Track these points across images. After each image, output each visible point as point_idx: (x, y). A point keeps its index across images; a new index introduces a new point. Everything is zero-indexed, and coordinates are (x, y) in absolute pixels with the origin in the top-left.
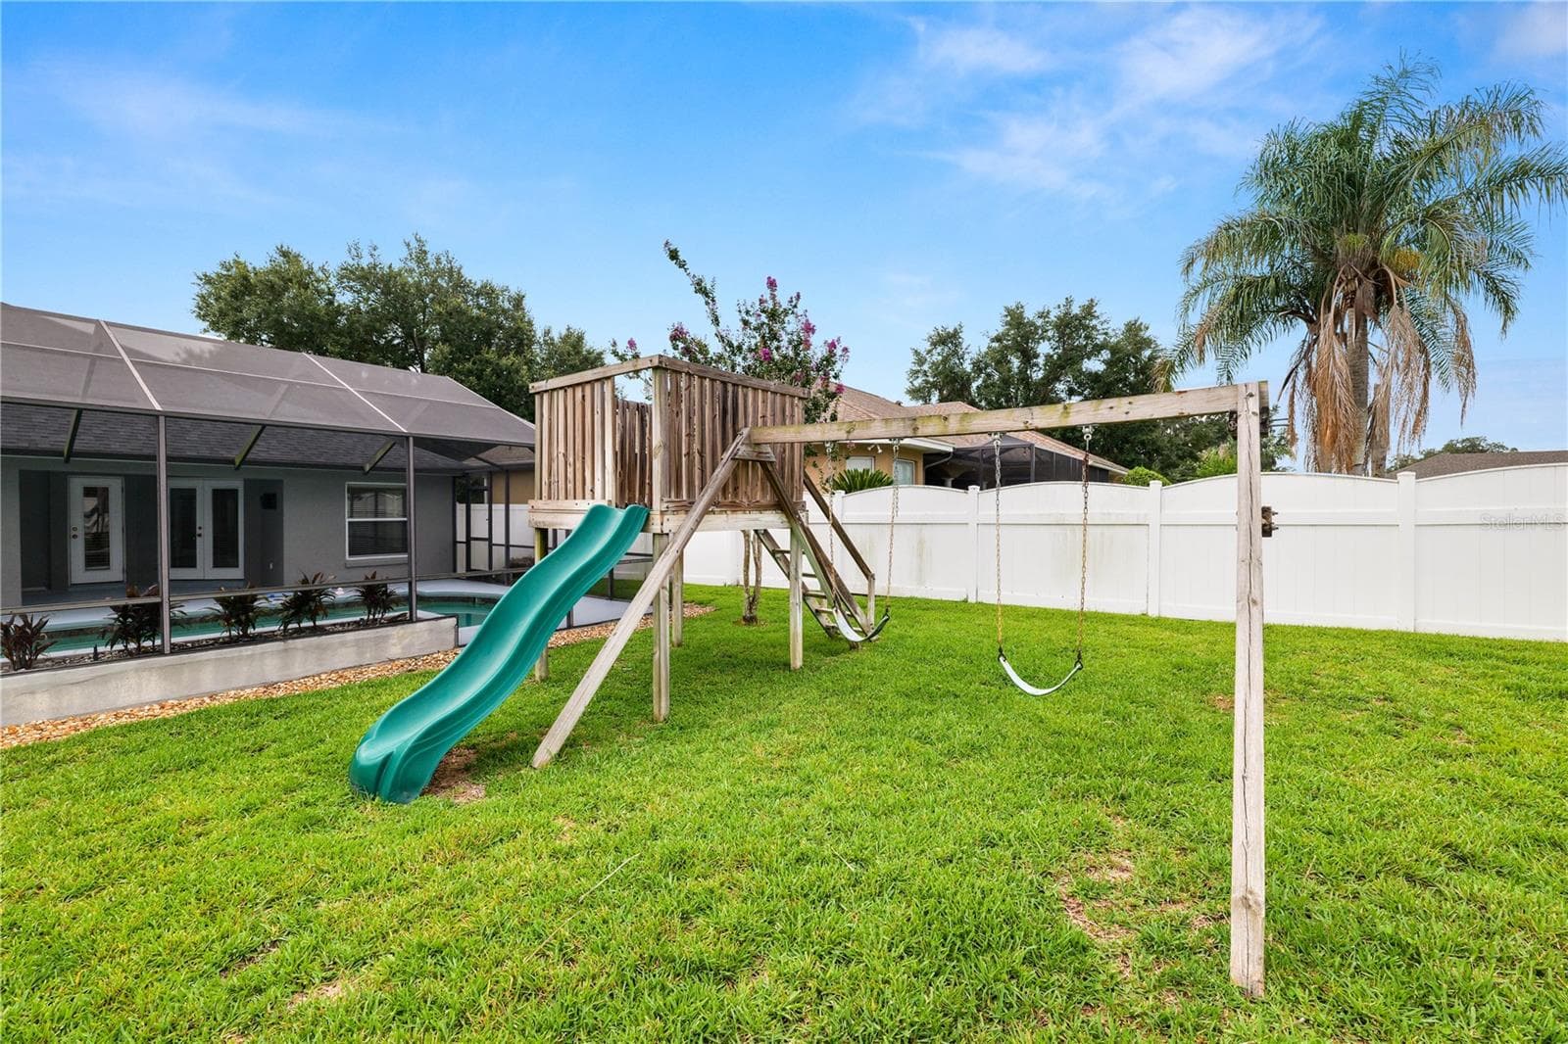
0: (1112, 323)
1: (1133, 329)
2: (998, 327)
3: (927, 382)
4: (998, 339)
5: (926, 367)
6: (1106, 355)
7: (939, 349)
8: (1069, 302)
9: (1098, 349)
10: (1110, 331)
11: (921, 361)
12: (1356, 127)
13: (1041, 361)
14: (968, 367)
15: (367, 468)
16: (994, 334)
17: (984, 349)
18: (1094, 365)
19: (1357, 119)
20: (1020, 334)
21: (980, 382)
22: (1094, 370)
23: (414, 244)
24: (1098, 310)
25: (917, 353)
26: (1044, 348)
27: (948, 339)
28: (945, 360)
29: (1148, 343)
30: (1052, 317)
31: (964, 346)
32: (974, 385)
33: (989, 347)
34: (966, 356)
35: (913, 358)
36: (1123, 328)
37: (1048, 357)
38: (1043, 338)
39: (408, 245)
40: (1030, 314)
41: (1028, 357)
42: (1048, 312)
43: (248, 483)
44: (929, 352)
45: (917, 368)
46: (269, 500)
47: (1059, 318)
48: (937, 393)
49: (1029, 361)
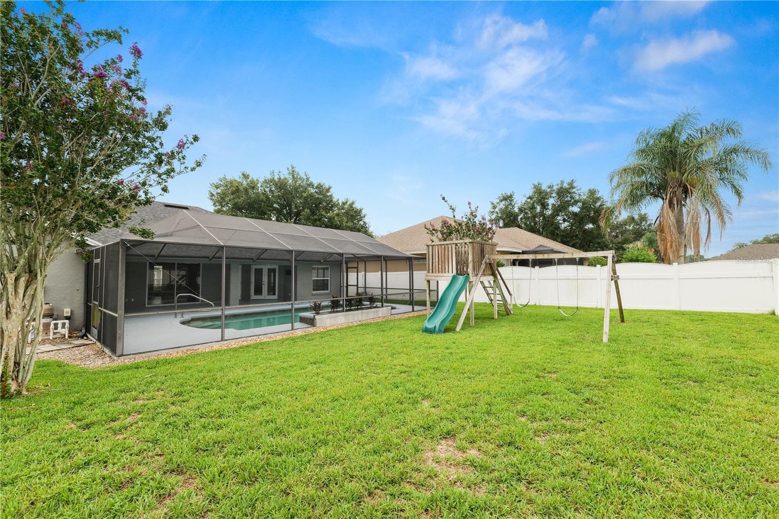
0: (582, 190)
1: (592, 192)
2: (530, 192)
3: (498, 216)
4: (530, 198)
5: (497, 210)
6: (580, 204)
7: (503, 202)
8: (562, 182)
9: (576, 202)
10: (581, 194)
11: (495, 207)
12: (673, 131)
13: (550, 207)
14: (516, 210)
15: (322, 261)
16: (528, 196)
17: (524, 202)
18: (575, 209)
19: (674, 129)
20: (541, 196)
21: (522, 215)
22: (575, 211)
23: (291, 168)
24: (575, 185)
25: (493, 204)
26: (551, 201)
27: (508, 198)
28: (506, 207)
29: (598, 199)
30: (555, 188)
31: (515, 201)
32: (519, 217)
33: (526, 201)
34: (516, 205)
35: (491, 206)
36: (587, 191)
37: (553, 205)
38: (551, 197)
39: (288, 169)
40: (544, 187)
41: (544, 206)
42: (553, 186)
43: (280, 267)
44: (498, 203)
45: (493, 210)
46: (287, 272)
47: (558, 189)
48: (502, 221)
49: (545, 208)
